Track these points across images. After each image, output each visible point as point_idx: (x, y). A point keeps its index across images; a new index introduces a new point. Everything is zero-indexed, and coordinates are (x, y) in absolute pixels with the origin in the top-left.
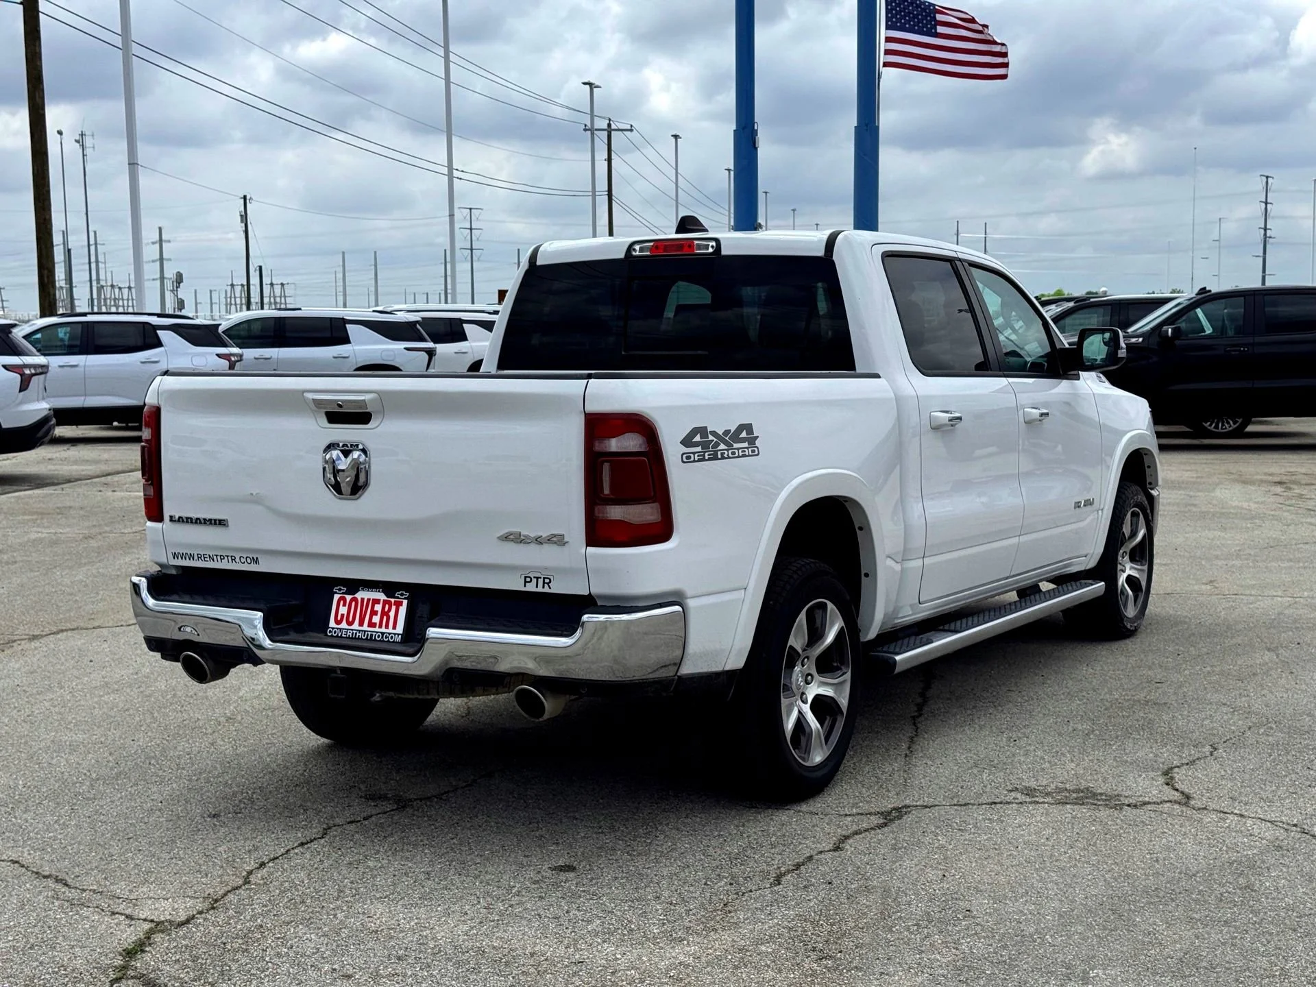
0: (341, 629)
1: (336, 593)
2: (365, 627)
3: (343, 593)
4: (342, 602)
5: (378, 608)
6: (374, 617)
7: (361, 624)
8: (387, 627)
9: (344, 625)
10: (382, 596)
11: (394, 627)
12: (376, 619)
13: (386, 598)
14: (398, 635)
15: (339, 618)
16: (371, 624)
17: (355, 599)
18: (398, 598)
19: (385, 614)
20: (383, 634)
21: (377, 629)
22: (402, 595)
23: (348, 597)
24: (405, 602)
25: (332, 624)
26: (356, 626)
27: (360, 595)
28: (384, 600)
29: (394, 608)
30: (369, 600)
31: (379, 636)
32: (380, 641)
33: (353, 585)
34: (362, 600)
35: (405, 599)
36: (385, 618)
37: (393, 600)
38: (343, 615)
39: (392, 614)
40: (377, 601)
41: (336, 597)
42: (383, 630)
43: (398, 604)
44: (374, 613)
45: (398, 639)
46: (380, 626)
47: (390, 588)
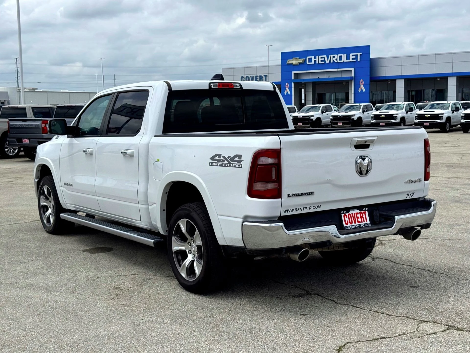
0: (349, 226)
1: (342, 214)
2: (357, 224)
3: (345, 213)
4: (345, 217)
5: (359, 215)
6: (359, 219)
7: (355, 223)
8: (364, 222)
9: (349, 224)
10: (358, 211)
11: (367, 221)
12: (360, 220)
13: (360, 212)
14: (369, 223)
15: (347, 222)
16: (359, 222)
17: (349, 214)
18: (364, 210)
19: (362, 217)
20: (364, 224)
21: (361, 223)
22: (365, 209)
23: (347, 214)
24: (367, 212)
25: (345, 225)
26: (353, 224)
27: (351, 212)
28: (360, 213)
29: (364, 214)
30: (354, 213)
31: (363, 226)
32: (364, 227)
33: (348, 210)
34: (352, 214)
35: (367, 210)
36: (362, 219)
37: (362, 212)
38: (347, 221)
39: (364, 217)
40: (357, 213)
41: (343, 215)
42: (363, 223)
43: (365, 213)
44: (358, 218)
45: (370, 225)
46: (362, 222)
47: (360, 208)
